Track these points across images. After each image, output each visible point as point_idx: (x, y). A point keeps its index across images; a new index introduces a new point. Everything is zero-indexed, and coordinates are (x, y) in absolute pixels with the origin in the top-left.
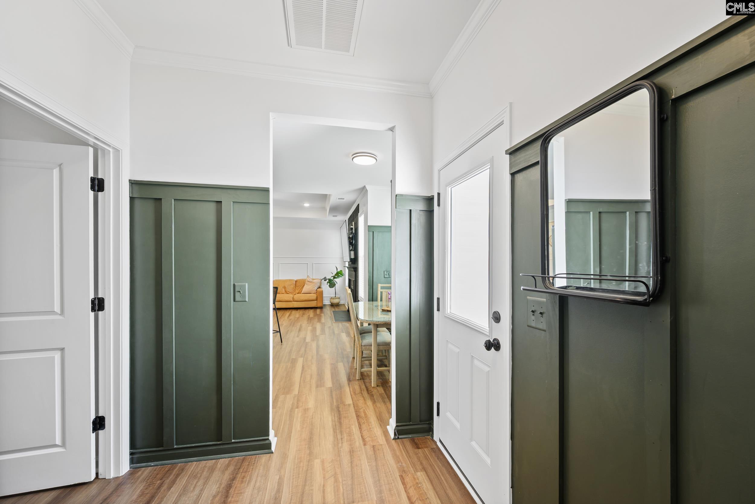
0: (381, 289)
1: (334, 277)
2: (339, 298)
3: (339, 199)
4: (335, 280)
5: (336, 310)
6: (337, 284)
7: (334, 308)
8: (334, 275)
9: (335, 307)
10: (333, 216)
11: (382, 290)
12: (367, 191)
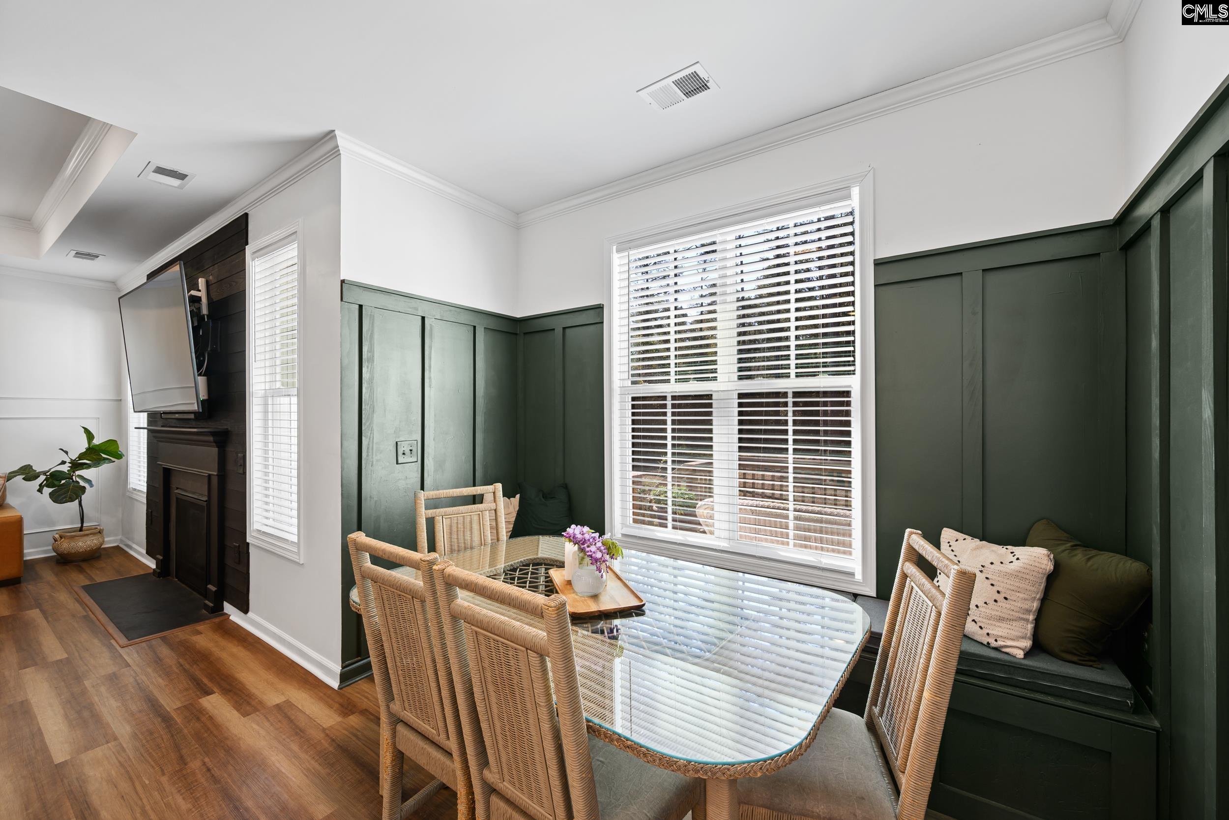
0: (426, 509)
1: (76, 465)
2: (100, 532)
3: (160, 171)
4: (77, 473)
5: (99, 579)
6: (91, 485)
7: (81, 570)
8: (74, 456)
9: (84, 565)
10: (79, 255)
11: (431, 513)
12: (335, 152)
